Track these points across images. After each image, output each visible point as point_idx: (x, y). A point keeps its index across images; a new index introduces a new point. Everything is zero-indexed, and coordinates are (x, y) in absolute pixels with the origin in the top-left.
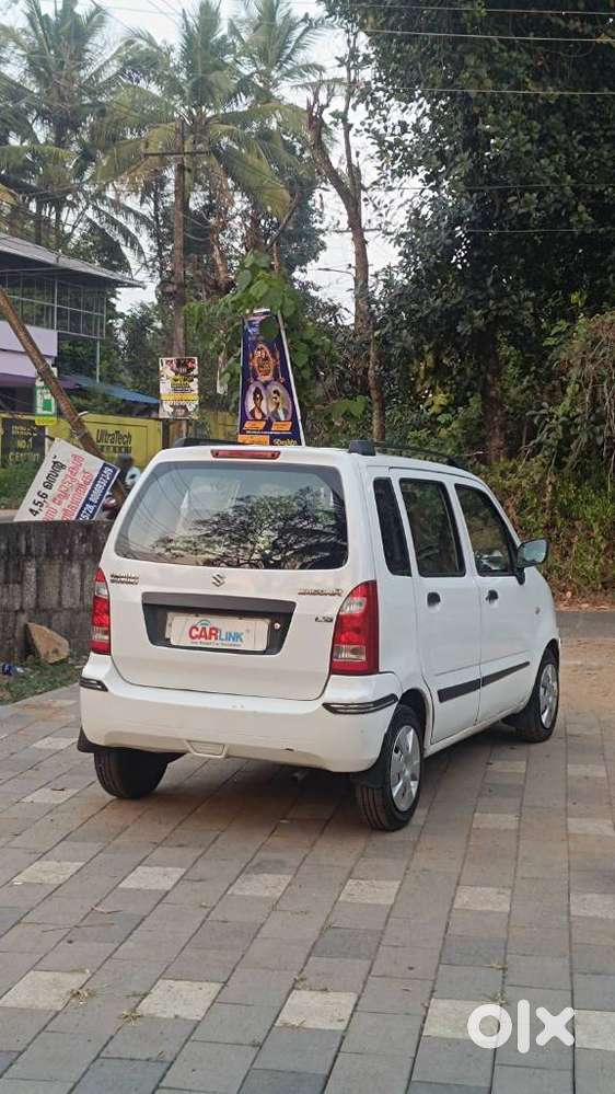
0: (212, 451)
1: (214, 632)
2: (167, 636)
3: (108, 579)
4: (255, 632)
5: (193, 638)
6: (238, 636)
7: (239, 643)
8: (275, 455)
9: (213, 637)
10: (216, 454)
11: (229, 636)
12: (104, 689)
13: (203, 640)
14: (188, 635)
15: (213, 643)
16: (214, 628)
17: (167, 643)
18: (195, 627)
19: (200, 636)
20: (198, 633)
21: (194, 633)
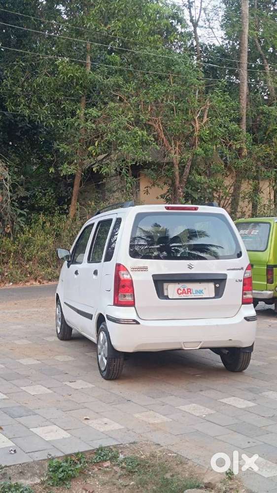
0: (166, 207)
1: (189, 291)
2: (165, 294)
3: (129, 270)
4: (209, 289)
5: (180, 294)
6: (201, 292)
7: (202, 294)
8: (196, 209)
9: (189, 293)
10: (168, 208)
11: (197, 292)
12: (138, 323)
13: (184, 294)
14: (177, 293)
15: (190, 296)
16: (189, 289)
17: (167, 298)
18: (179, 289)
19: (183, 293)
20: (181, 292)
21: (180, 292)
